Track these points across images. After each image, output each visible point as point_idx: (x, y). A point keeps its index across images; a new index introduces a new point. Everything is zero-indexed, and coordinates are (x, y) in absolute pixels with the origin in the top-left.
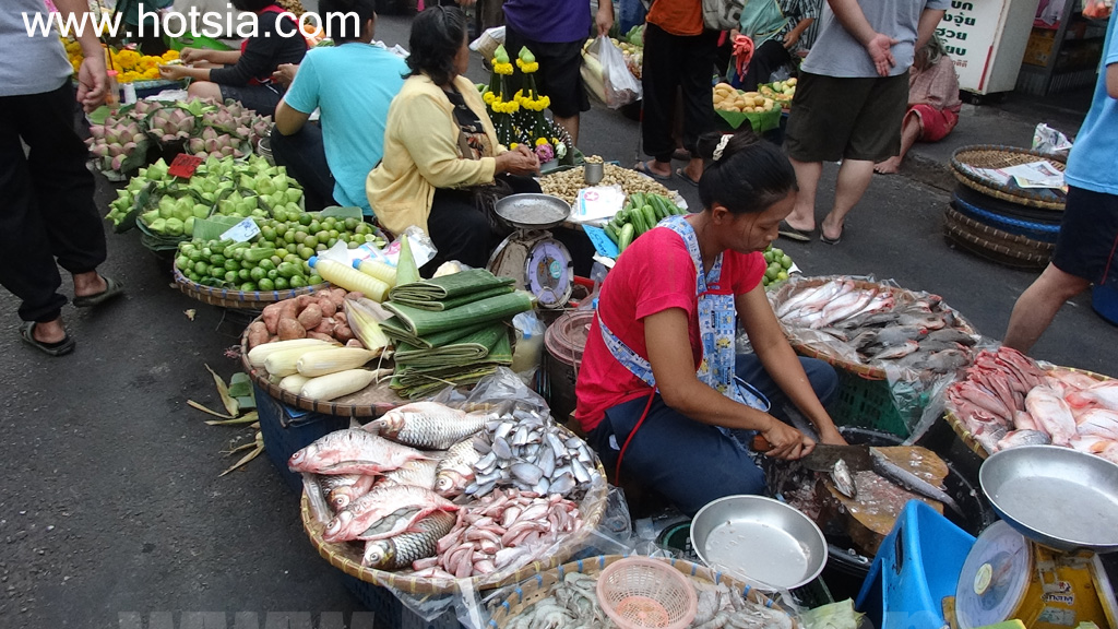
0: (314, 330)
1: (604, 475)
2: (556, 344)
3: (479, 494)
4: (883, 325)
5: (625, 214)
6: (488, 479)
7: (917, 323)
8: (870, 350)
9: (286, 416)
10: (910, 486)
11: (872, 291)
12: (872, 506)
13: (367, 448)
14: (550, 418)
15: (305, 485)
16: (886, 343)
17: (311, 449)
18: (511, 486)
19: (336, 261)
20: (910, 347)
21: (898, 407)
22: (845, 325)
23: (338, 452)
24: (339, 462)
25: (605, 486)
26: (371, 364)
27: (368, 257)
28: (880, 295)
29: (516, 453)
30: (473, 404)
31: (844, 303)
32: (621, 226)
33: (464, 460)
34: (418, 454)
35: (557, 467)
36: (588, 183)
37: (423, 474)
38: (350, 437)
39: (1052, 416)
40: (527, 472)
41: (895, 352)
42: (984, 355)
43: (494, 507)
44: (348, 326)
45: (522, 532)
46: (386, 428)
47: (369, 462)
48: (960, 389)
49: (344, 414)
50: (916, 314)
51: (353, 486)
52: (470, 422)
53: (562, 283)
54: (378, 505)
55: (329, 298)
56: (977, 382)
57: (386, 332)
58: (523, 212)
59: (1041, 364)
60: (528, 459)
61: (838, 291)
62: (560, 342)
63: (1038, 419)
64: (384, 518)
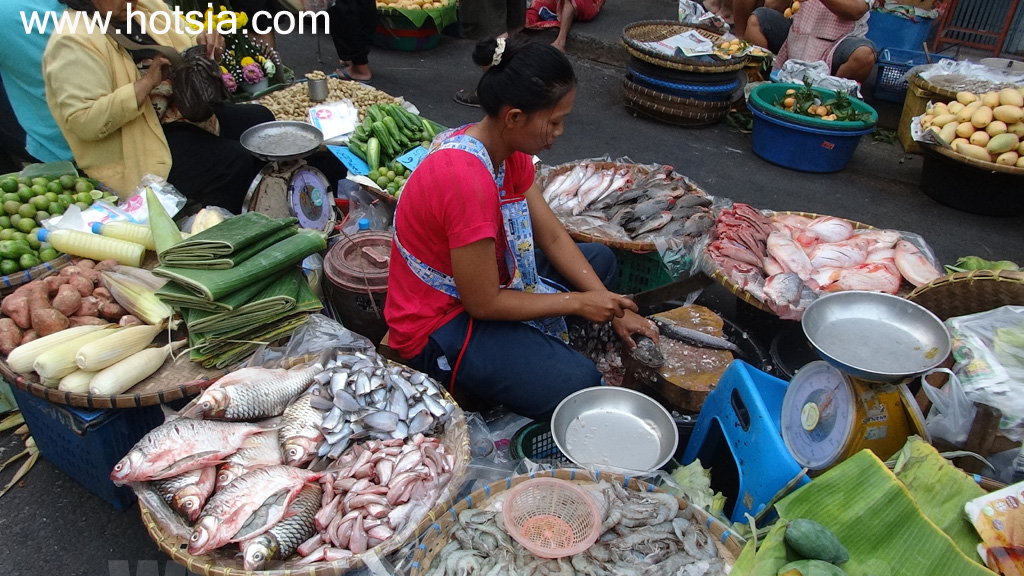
0: (75, 314)
1: (455, 403)
2: (339, 274)
3: (335, 453)
4: (634, 201)
5: (367, 129)
6: (339, 437)
7: (664, 194)
8: (632, 225)
9: (79, 422)
10: (702, 342)
11: (613, 170)
12: (679, 367)
13: (200, 438)
14: (379, 358)
15: (140, 497)
16: (643, 218)
17: (135, 457)
18: (369, 438)
19: (70, 229)
20: (666, 217)
21: (670, 273)
22: (601, 205)
23: (170, 451)
24: (175, 462)
25: (461, 415)
26: (160, 339)
27: (107, 217)
28: (619, 172)
29: (363, 403)
30: (292, 359)
31: (593, 185)
32: (366, 142)
33: (304, 423)
34: (253, 428)
35: (410, 406)
36: (315, 100)
37: (266, 449)
38: (177, 430)
39: (794, 257)
40: (381, 421)
41: (655, 224)
42: (724, 213)
43: (361, 466)
44: (114, 301)
45: (406, 486)
46: (211, 409)
47: (207, 453)
48: (718, 248)
49: (150, 403)
50: (658, 186)
51: (197, 484)
52: (295, 380)
53: (325, 210)
54: (244, 500)
55: (80, 273)
56: (730, 239)
57: (166, 301)
58: (271, 143)
59: (765, 212)
60: (378, 406)
61: (584, 175)
62: (344, 271)
63: (783, 262)
64: (255, 512)
